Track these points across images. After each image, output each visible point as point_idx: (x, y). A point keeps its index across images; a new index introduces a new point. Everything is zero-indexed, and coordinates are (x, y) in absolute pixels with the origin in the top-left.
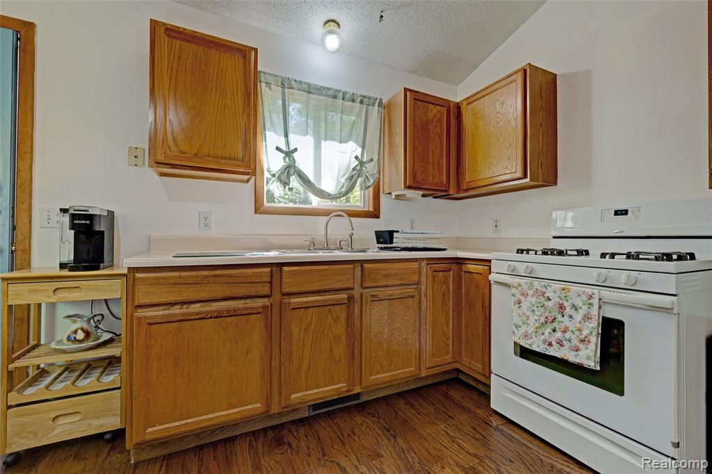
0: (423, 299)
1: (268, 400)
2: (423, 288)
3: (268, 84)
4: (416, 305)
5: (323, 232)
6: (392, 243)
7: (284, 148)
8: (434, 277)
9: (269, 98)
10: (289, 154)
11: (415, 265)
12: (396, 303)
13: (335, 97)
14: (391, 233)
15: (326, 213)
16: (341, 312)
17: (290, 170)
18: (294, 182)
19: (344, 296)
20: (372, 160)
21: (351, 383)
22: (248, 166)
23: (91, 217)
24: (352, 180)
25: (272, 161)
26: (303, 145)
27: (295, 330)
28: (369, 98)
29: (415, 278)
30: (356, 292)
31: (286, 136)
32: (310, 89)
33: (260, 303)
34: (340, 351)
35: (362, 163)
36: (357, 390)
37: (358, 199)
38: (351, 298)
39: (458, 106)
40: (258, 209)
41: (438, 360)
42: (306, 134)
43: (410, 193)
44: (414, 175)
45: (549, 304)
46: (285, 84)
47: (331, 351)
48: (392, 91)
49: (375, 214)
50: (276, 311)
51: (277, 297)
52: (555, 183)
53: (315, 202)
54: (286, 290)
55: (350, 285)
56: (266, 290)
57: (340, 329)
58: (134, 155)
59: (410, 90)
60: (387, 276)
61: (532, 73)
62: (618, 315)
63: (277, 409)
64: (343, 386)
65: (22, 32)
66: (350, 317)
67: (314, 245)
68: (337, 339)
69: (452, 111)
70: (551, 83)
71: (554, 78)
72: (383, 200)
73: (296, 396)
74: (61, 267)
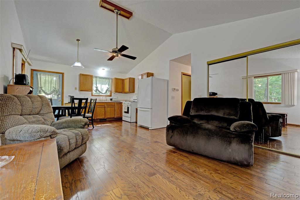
4: (114, 109)
5: (102, 99)
8: (117, 105)
9: (94, 79)
10: (97, 88)
11: (114, 103)
12: (111, 108)
13: (104, 79)
14: (112, 99)
15: (103, 96)
16: (104, 108)
17: (97, 90)
19: (104, 106)
20: (110, 88)
21: (105, 117)
22: (91, 90)
23: (73, 97)
24: (106, 91)
25: (94, 88)
26: (99, 86)
28: (110, 78)
29: (114, 105)
30: (106, 106)
31: (96, 85)
32: (100, 78)
34: (103, 113)
35: (108, 88)
36: (106, 118)
37: (108, 94)
39: (124, 80)
40: (92, 95)
41: (117, 116)
42: (99, 84)
43: (116, 93)
44: (116, 90)
45: (125, 106)
46: (96, 77)
48: (113, 78)
49: (111, 96)
52: (134, 92)
53: (101, 94)
54: (97, 105)
57: (103, 110)
58: (76, 89)
59: (116, 78)
60: (110, 104)
61: (130, 78)
62: (129, 106)
63: (95, 119)
64: (104, 117)
65: (63, 74)
66: (105, 109)
67: (100, 101)
68: (103, 111)
69: (123, 80)
70: (134, 79)
71: (134, 78)
72: (112, 94)
73: (98, 118)
74: (69, 102)
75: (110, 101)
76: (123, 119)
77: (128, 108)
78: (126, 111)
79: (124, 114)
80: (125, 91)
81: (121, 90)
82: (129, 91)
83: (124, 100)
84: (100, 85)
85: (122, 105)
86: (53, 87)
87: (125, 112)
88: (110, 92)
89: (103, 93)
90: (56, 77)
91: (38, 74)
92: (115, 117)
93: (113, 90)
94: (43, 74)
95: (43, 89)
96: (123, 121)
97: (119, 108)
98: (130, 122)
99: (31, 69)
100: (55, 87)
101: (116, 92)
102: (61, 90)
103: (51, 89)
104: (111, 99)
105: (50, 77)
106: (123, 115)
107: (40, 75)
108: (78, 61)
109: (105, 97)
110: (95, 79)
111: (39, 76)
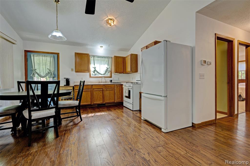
0: (115, 91)
1: (91, 102)
2: (115, 89)
3: (91, 57)
4: (114, 91)
5: (101, 80)
6: (112, 82)
8: (117, 87)
9: (92, 59)
10: (95, 68)
11: (114, 85)
12: (110, 91)
13: (103, 58)
14: (111, 80)
15: (101, 77)
16: (102, 92)
17: (95, 70)
18: (96, 72)
19: (102, 89)
20: (109, 68)
21: (103, 101)
22: (88, 70)
23: (68, 79)
24: (106, 72)
25: (92, 69)
27: (95, 94)
28: (109, 57)
29: (114, 87)
31: (94, 65)
32: (98, 57)
33: (90, 90)
34: (101, 97)
35: (108, 68)
36: (104, 103)
37: (108, 75)
38: (103, 90)
39: (125, 58)
40: (90, 77)
41: (118, 100)
43: (116, 73)
44: (116, 70)
46: (94, 56)
47: (100, 97)
48: (113, 56)
49: (111, 77)
50: (92, 91)
51: (92, 89)
52: (137, 72)
53: (100, 76)
54: (93, 88)
55: (103, 88)
56: (91, 88)
57: (101, 94)
58: (72, 70)
59: (115, 56)
60: (109, 87)
61: (132, 55)
62: (130, 90)
63: (92, 104)
64: (102, 102)
65: (58, 54)
66: (103, 92)
67: (99, 82)
68: (101, 95)
69: (124, 59)
70: (136, 56)
71: (137, 55)
72: (113, 75)
73: (95, 103)
74: (64, 85)
75: (110, 83)
76: (124, 105)
78: (127, 95)
79: (125, 99)
80: (126, 71)
81: (122, 70)
82: (130, 71)
83: (124, 82)
84: (98, 65)
85: (123, 88)
86: (48, 69)
87: (126, 97)
88: (110, 73)
89: (101, 74)
90: (50, 57)
91: (32, 55)
92: (116, 102)
93: (113, 70)
94: (36, 55)
95: (38, 71)
96: (124, 108)
97: (119, 92)
98: (133, 111)
99: (25, 50)
101: (116, 72)
102: (56, 73)
103: (45, 71)
104: (111, 81)
105: (43, 57)
107: (34, 56)
108: (57, 30)
109: (104, 78)
110: (93, 58)
111: (32, 57)
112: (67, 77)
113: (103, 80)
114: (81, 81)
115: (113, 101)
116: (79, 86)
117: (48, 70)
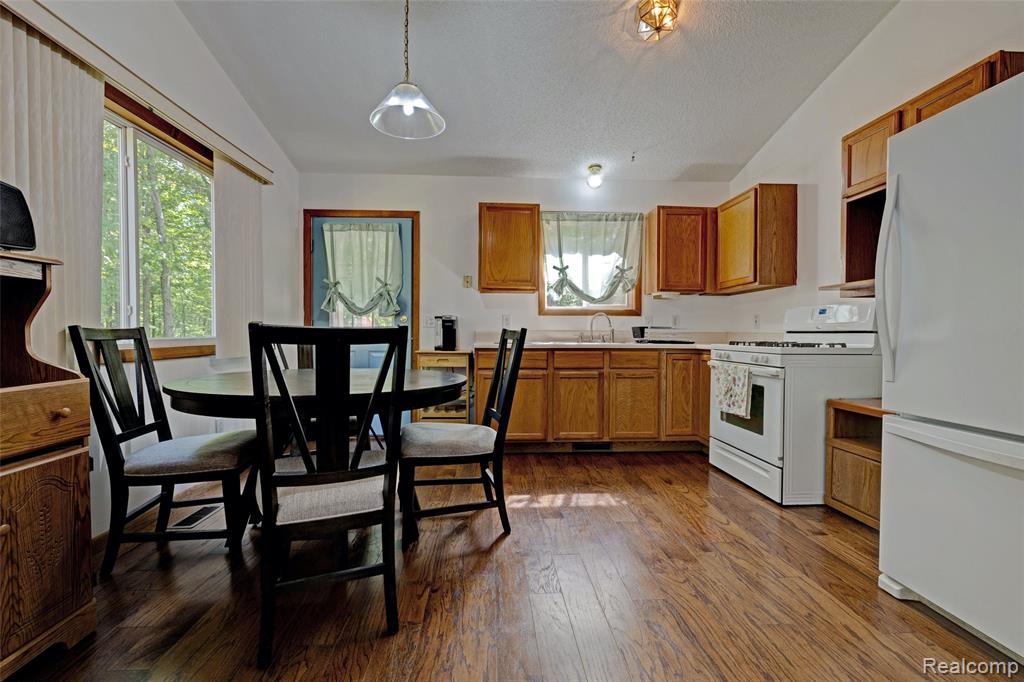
0: (663, 382)
1: (546, 431)
2: (663, 372)
3: (548, 221)
4: (656, 384)
5: (589, 329)
6: (643, 336)
7: (559, 266)
8: (674, 365)
9: (548, 228)
10: (563, 270)
11: (656, 354)
12: (638, 381)
13: (600, 220)
14: (642, 329)
15: (592, 313)
16: (594, 384)
17: (564, 282)
18: (566, 290)
19: (596, 372)
20: (632, 268)
21: (601, 430)
22: (534, 282)
23: (452, 321)
24: (613, 286)
25: (550, 276)
26: (573, 261)
27: (562, 392)
28: (630, 215)
29: (655, 364)
30: (606, 370)
31: (561, 256)
32: (579, 217)
33: (541, 372)
34: (594, 410)
35: (622, 271)
36: (606, 439)
37: (623, 300)
38: (601, 375)
39: (715, 211)
40: (541, 312)
41: (677, 431)
42: (576, 252)
43: (664, 294)
44: (667, 279)
45: (729, 378)
46: (559, 216)
47: (587, 409)
48: (649, 208)
49: (637, 312)
50: (550, 379)
51: (551, 370)
52: (794, 282)
53: (585, 305)
54: (556, 365)
55: (601, 365)
56: (544, 365)
57: (593, 395)
58: (467, 281)
59: (663, 207)
60: (631, 360)
61: (763, 191)
62: (760, 382)
63: (550, 440)
64: (595, 433)
65: (414, 216)
66: (601, 387)
67: (582, 338)
68: (591, 401)
69: (709, 218)
70: (789, 194)
71: (793, 189)
72: (645, 299)
73: (562, 434)
74: (436, 349)
75: (633, 344)
76: (711, 461)
77: (757, 393)
78: (743, 410)
79: (717, 427)
80: (721, 278)
81: (694, 273)
82: (751, 279)
83: (718, 338)
84: (579, 257)
85: (708, 370)
86: (378, 279)
87: (731, 418)
88: (633, 293)
89: (592, 300)
90: (387, 231)
91: (326, 227)
92: (663, 438)
93: (651, 280)
94: (339, 226)
95: (343, 289)
96: (713, 476)
97: (684, 387)
98: (780, 505)
99: (305, 211)
100: (383, 279)
101: (666, 286)
102: (407, 296)
103: (370, 290)
104: (640, 332)
105: (364, 233)
106: (712, 431)
107: (331, 231)
108: (407, 81)
109: (604, 319)
110: (554, 224)
111: (327, 235)
112: (447, 313)
113: (601, 325)
114: (505, 331)
115: (650, 432)
116: (497, 353)
117: (380, 285)
